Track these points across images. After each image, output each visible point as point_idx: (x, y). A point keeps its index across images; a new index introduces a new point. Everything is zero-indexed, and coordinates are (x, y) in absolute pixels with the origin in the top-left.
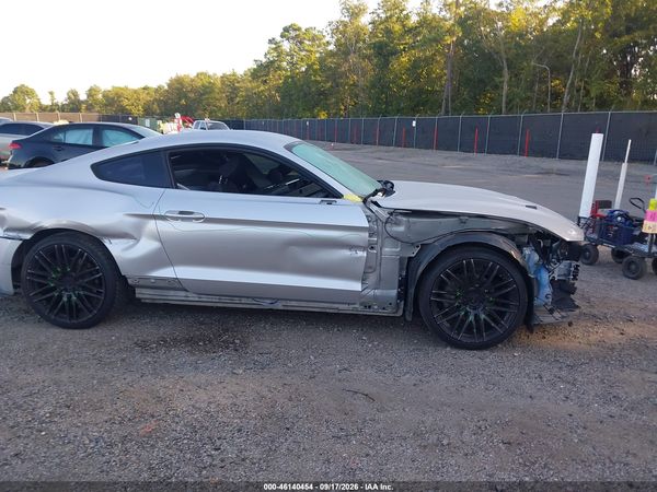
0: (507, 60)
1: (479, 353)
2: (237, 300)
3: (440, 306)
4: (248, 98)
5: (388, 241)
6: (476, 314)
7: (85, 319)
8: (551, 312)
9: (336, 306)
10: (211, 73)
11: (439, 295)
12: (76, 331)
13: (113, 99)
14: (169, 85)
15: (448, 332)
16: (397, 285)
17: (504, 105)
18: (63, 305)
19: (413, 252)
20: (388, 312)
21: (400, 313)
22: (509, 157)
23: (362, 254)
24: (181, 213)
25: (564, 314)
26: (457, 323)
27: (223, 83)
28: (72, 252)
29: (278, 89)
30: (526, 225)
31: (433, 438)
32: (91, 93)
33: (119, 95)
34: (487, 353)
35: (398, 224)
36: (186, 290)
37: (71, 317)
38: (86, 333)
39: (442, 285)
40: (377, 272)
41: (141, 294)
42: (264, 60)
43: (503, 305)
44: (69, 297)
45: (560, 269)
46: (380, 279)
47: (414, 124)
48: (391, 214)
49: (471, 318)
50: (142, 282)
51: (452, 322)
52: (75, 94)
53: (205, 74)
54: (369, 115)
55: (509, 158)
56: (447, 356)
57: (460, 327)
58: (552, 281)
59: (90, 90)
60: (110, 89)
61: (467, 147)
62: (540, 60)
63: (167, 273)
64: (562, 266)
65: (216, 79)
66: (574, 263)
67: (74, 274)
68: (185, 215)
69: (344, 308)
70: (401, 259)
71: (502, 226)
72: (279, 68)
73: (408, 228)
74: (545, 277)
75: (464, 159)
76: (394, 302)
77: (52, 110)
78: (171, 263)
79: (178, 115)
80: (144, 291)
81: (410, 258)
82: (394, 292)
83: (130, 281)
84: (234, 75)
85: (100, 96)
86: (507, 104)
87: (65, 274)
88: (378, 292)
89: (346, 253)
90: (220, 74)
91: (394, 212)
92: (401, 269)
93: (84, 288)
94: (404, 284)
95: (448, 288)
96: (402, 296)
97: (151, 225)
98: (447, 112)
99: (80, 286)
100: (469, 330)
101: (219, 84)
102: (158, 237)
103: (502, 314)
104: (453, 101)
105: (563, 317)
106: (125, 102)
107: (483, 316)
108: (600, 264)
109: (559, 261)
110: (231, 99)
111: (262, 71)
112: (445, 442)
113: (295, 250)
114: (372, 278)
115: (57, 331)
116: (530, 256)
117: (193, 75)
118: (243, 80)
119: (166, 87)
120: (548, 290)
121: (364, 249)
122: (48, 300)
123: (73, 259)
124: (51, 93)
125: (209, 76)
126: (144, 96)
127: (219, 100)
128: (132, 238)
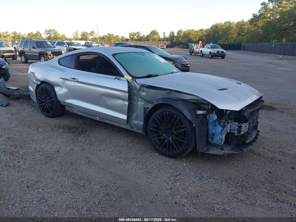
4: (248, 33)
5: (140, 99)
8: (222, 149)
10: (231, 22)
13: (187, 35)
16: (143, 120)
19: (149, 105)
20: (139, 131)
23: (126, 103)
24: (73, 78)
27: (237, 26)
32: (179, 33)
33: (189, 33)
35: (143, 91)
40: (136, 112)
41: (67, 108)
42: (258, 14)
46: (137, 116)
48: (141, 86)
52: (173, 33)
53: (229, 22)
59: (179, 31)
60: (186, 30)
65: (234, 25)
70: (144, 108)
73: (147, 94)
76: (141, 127)
77: (163, 40)
79: (200, 42)
81: (148, 108)
82: (142, 123)
84: (243, 22)
85: (182, 34)
88: (136, 122)
89: (121, 102)
90: (236, 22)
101: (234, 27)
106: (191, 36)
110: (239, 35)
111: (255, 19)
113: (105, 98)
114: (134, 115)
117: (223, 23)
118: (247, 24)
124: (164, 33)
125: (231, 24)
126: (200, 34)
127: (233, 35)
128: (61, 87)
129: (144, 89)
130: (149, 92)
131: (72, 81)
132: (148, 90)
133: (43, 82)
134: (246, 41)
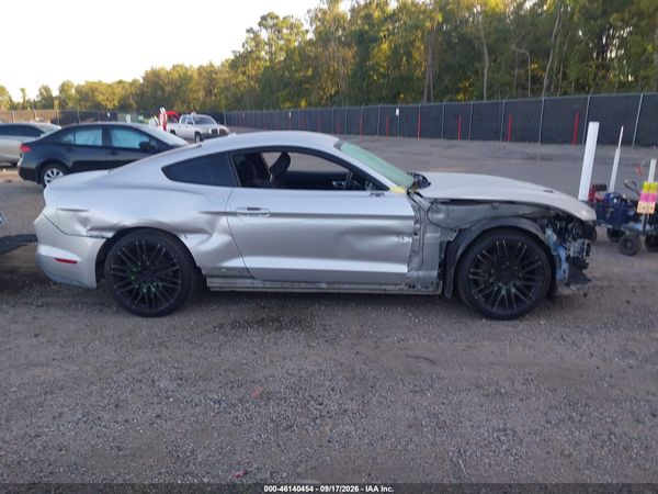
0: (488, 45)
1: (511, 323)
2: (296, 285)
3: (476, 283)
4: (227, 89)
5: (430, 228)
6: (507, 289)
7: (162, 308)
8: (568, 285)
9: (384, 287)
10: (187, 65)
11: (475, 274)
12: (156, 319)
13: (87, 94)
14: (144, 79)
15: (483, 305)
16: (437, 266)
17: (485, 91)
18: (143, 296)
19: (451, 237)
20: (430, 291)
21: (440, 292)
22: (492, 143)
23: (408, 240)
24: (249, 209)
25: (579, 286)
26: (491, 297)
27: (200, 74)
28: (151, 248)
29: (257, 79)
30: (548, 208)
31: (492, 390)
32: (64, 88)
33: (93, 90)
34: (518, 322)
35: (438, 212)
36: (253, 278)
37: (150, 307)
38: (165, 320)
39: (478, 264)
40: (421, 255)
41: (212, 283)
42: (242, 50)
43: (530, 280)
44: (149, 289)
45: (574, 247)
46: (422, 262)
47: (397, 112)
48: (432, 203)
49: (504, 292)
50: (215, 273)
51: (487, 297)
52: (47, 89)
53: (182, 66)
54: (351, 105)
55: (492, 145)
56: (483, 326)
57: (495, 300)
58: (568, 258)
59: (63, 85)
60: (83, 83)
61: (450, 134)
62: (519, 45)
63: (237, 263)
64: (576, 244)
65: (192, 72)
66: (587, 242)
67: (152, 268)
68: (253, 211)
69: (391, 289)
70: (441, 244)
71: (527, 211)
72: (258, 58)
73: (448, 216)
74: (563, 254)
75: (450, 147)
76: (435, 281)
77: (24, 108)
78: (240, 254)
79: (163, 110)
80: (214, 280)
81: (449, 243)
82: (435, 273)
83: (204, 272)
84: (212, 65)
85: (73, 91)
86: (489, 88)
87: (144, 267)
88: (421, 273)
89: (394, 239)
90: (196, 66)
91: (434, 202)
92: (441, 252)
93: (162, 280)
94: (443, 265)
95: (483, 267)
96: (442, 276)
97: (223, 221)
98: (429, 100)
99: (157, 278)
100: (502, 304)
101: (196, 76)
102: (229, 231)
103: (529, 288)
104: (434, 88)
105: (579, 289)
106: (100, 97)
107: (513, 290)
108: (598, 243)
109: (575, 239)
110: (209, 92)
111: (239, 62)
112: (503, 391)
113: (350, 238)
114: (416, 261)
115: (138, 319)
116: (550, 236)
117: (169, 67)
118: (221, 72)
119: (141, 81)
120: (565, 266)
121: (409, 235)
122: (129, 292)
123: (153, 254)
124: (23, 90)
125: (186, 69)
126: (118, 90)
127: (197, 92)
128: (207, 233)
129: (440, 206)
130: (453, 210)
131: (245, 214)
132: (451, 207)
133: (122, 232)
134: (227, 106)
